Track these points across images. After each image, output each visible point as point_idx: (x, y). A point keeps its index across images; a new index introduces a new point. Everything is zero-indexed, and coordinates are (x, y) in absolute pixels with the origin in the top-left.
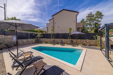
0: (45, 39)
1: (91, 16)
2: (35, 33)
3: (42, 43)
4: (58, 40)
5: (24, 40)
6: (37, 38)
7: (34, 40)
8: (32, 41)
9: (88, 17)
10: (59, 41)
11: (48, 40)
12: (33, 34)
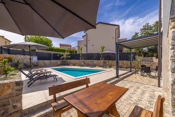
0: (73, 61)
1: (147, 29)
2: (61, 53)
3: (69, 65)
4: (89, 61)
5: (46, 61)
6: (63, 59)
7: (59, 62)
8: (57, 63)
9: (143, 29)
10: (90, 63)
11: (77, 61)
12: (57, 54)
